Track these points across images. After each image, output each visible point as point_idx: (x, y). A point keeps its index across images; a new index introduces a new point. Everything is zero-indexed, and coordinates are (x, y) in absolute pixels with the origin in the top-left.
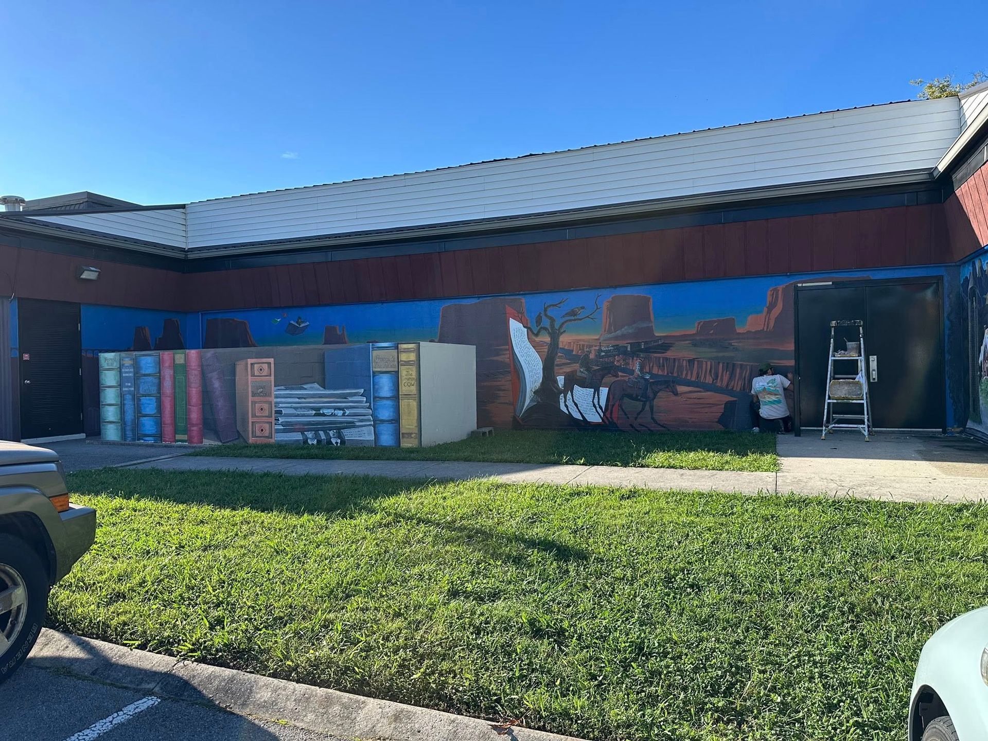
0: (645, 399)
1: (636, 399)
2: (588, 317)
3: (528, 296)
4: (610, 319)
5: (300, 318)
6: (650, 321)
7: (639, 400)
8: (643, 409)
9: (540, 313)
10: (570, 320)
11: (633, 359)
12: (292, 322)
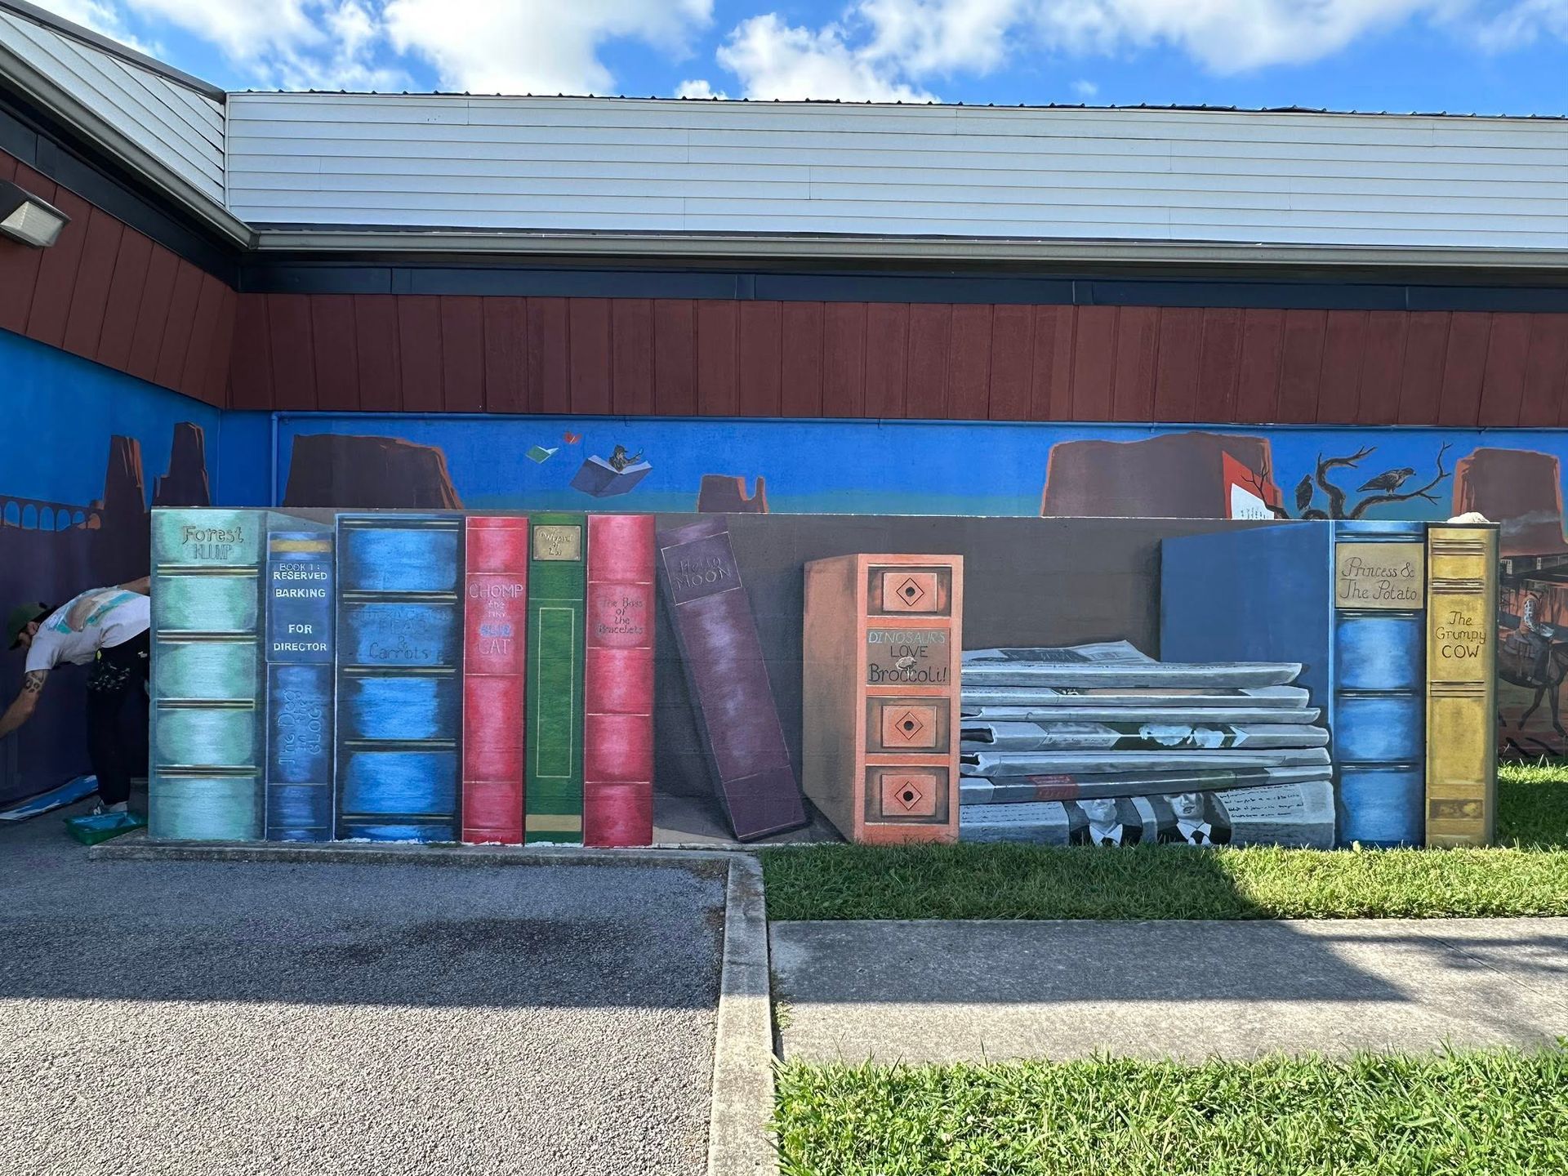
0: (1540, 683)
1: (1522, 682)
2: (1419, 493)
3: (1279, 435)
4: (1469, 499)
5: (620, 449)
6: (1554, 508)
7: (1529, 685)
8: (1536, 705)
9: (1308, 478)
10: (1380, 499)
11: (1517, 593)
12: (595, 459)
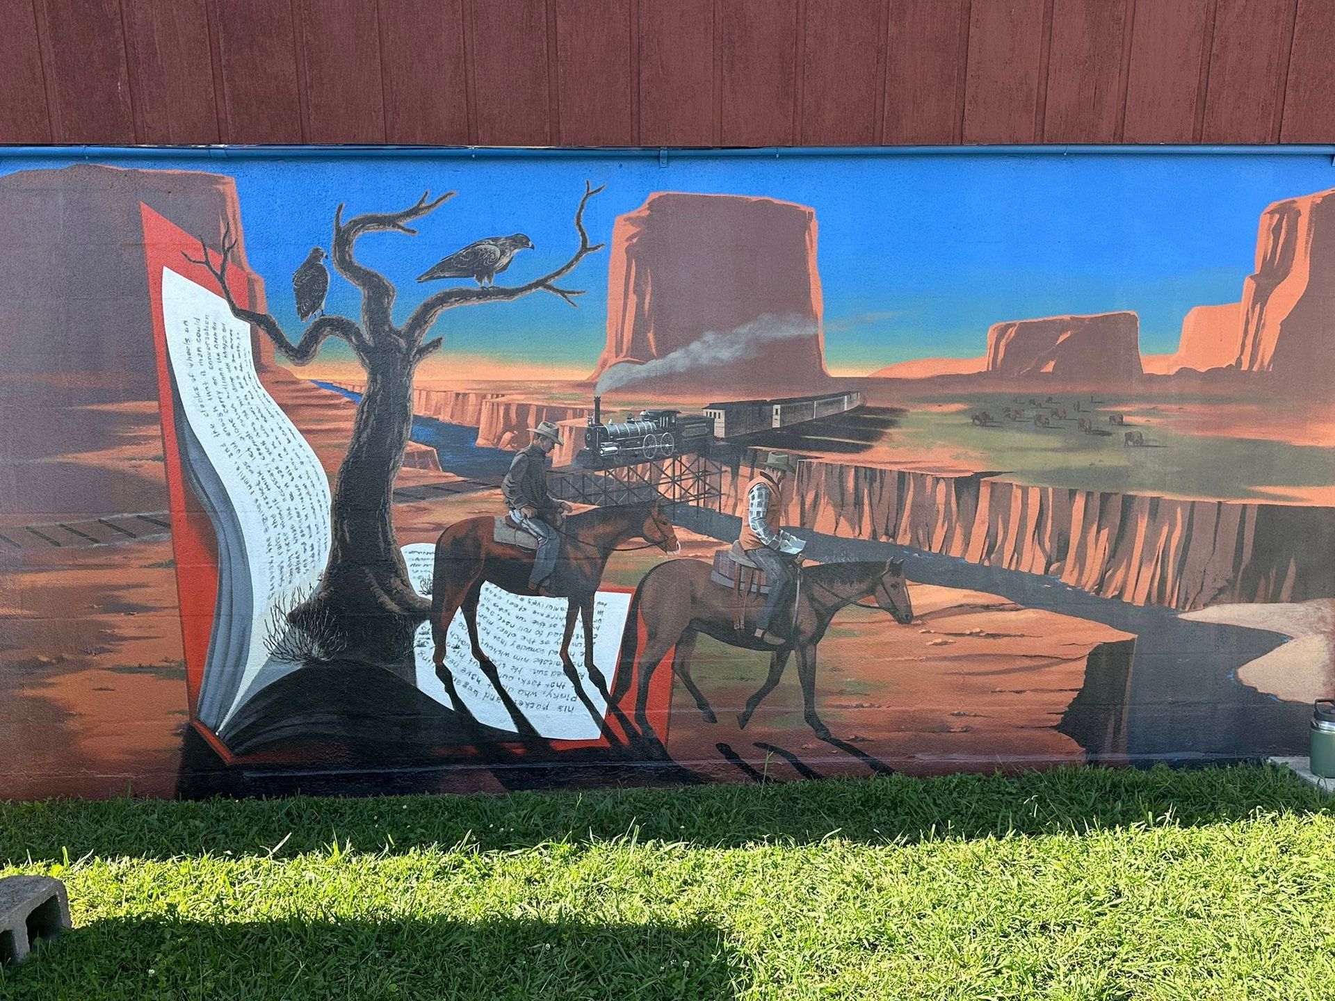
0: (781, 641)
1: (745, 639)
2: (541, 283)
4: (641, 297)
7: (760, 645)
8: (773, 681)
9: (317, 254)
10: (465, 295)
11: (735, 474)
